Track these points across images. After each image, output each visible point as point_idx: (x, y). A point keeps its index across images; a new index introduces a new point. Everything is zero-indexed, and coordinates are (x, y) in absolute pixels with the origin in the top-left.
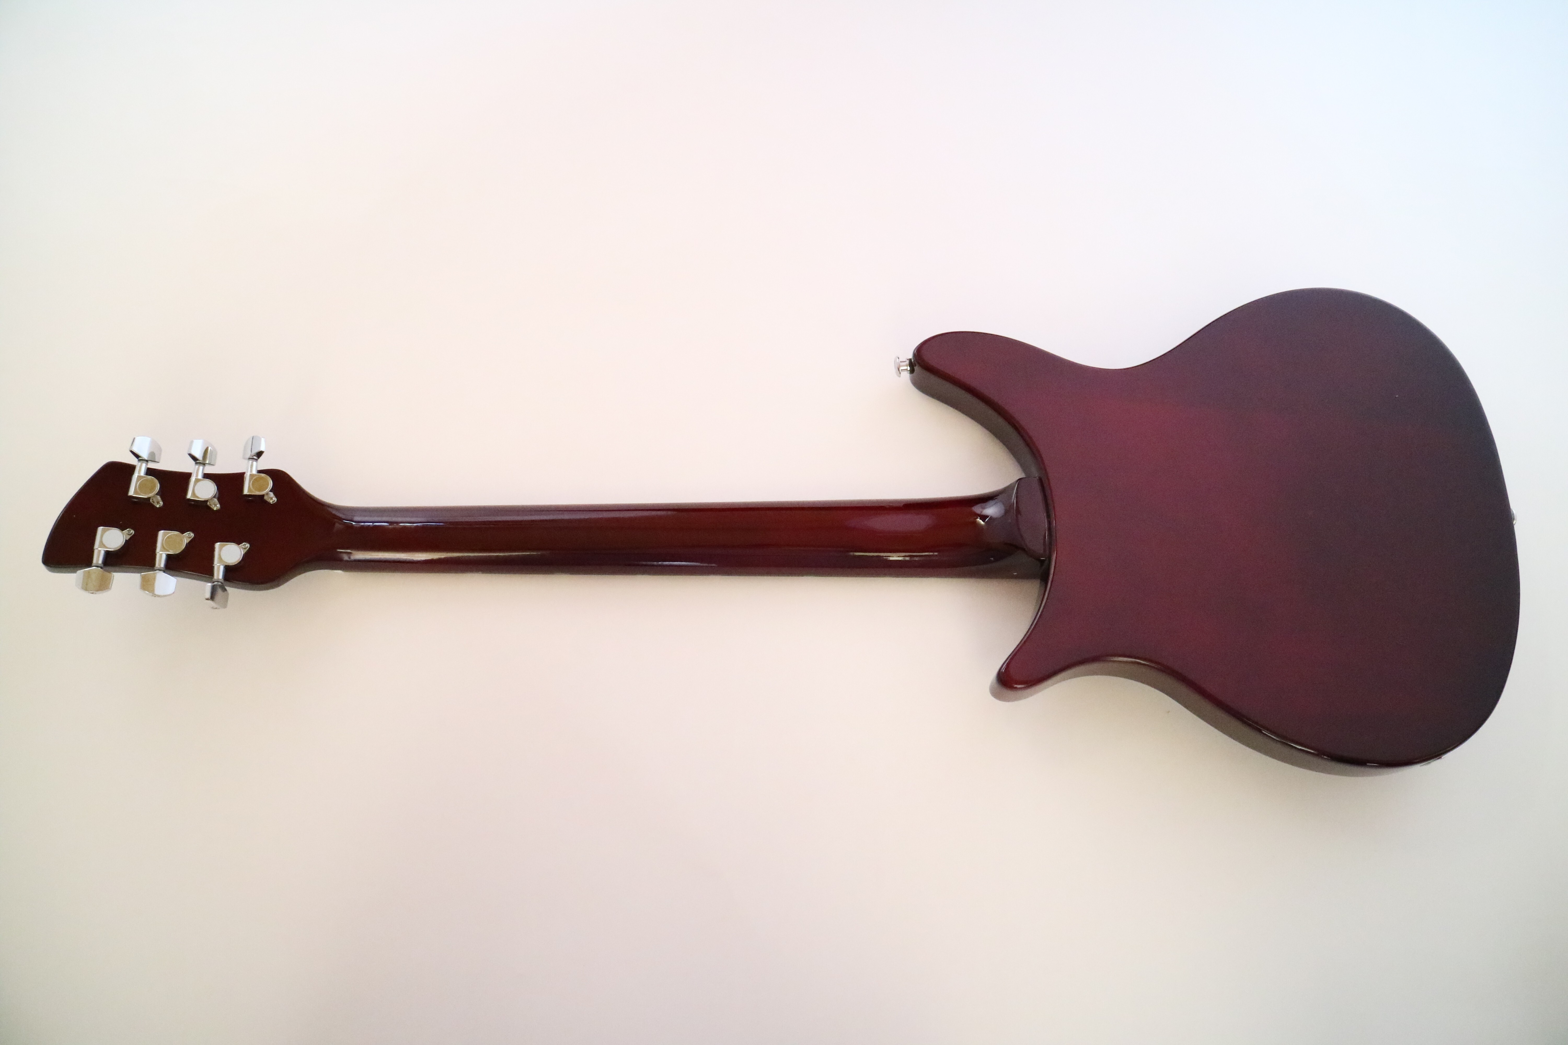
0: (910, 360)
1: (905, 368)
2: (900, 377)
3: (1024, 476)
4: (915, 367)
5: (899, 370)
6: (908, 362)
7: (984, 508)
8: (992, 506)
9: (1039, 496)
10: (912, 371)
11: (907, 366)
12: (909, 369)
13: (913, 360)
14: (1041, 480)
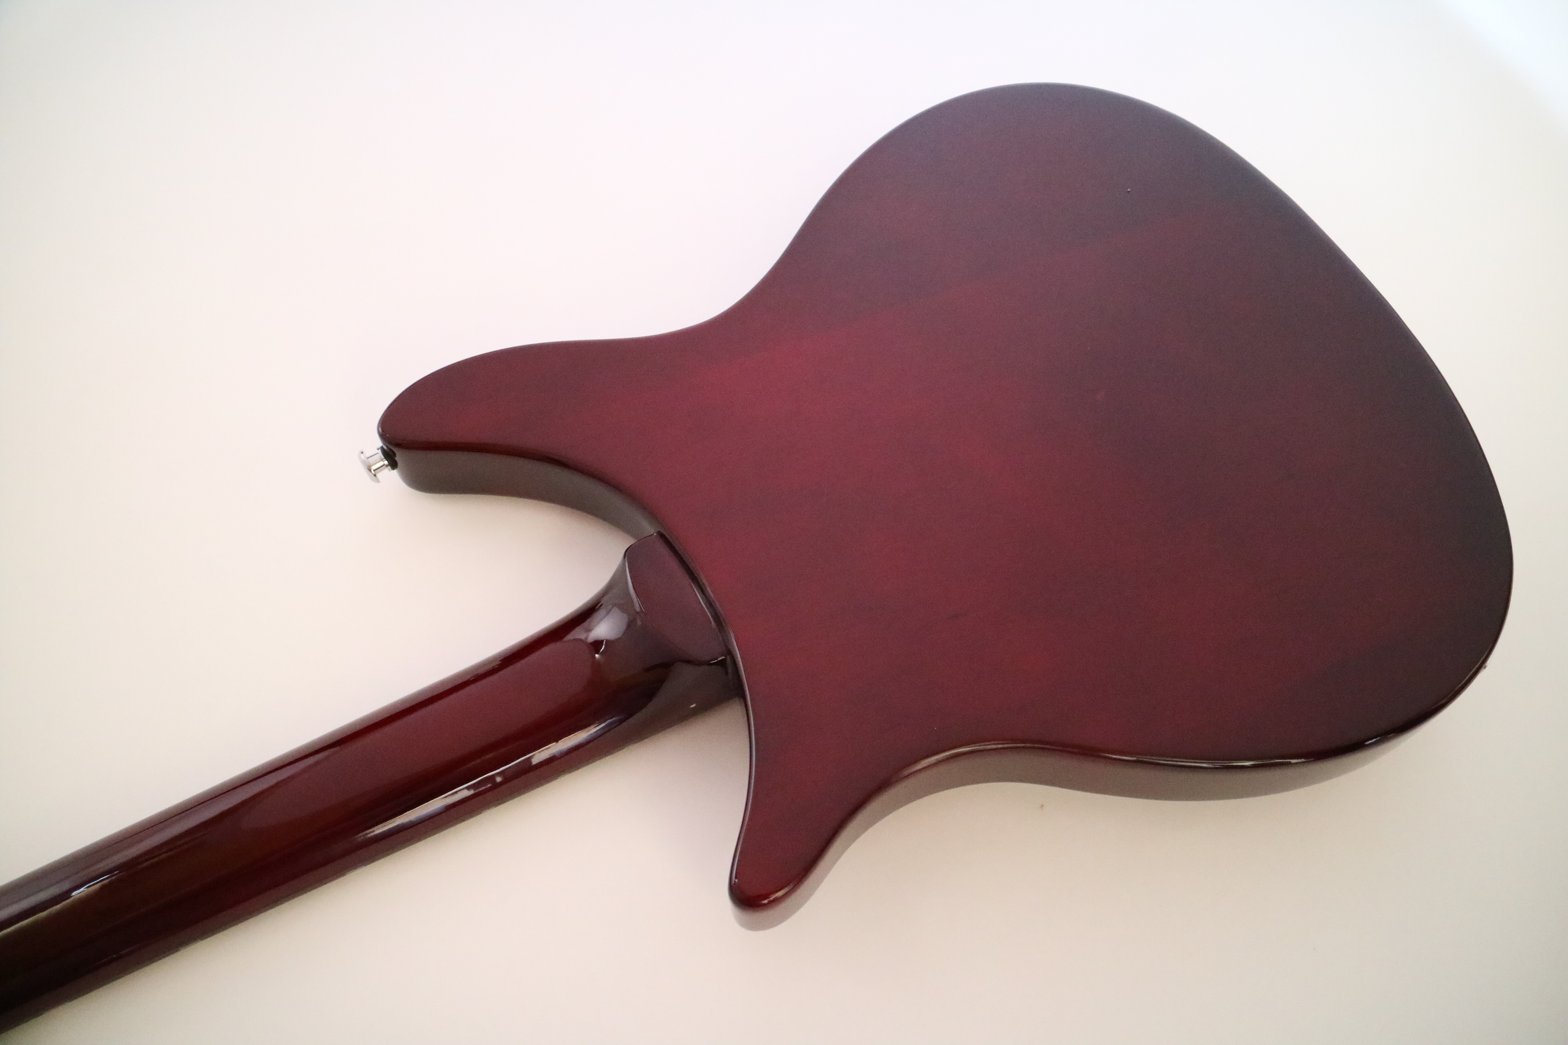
0: (382, 448)
1: (381, 463)
2: (378, 481)
3: (636, 541)
4: (396, 458)
5: (370, 471)
6: (380, 451)
7: (589, 630)
8: (601, 620)
9: (672, 563)
10: (393, 465)
11: (382, 460)
12: (386, 462)
13: (385, 447)
14: (661, 535)
